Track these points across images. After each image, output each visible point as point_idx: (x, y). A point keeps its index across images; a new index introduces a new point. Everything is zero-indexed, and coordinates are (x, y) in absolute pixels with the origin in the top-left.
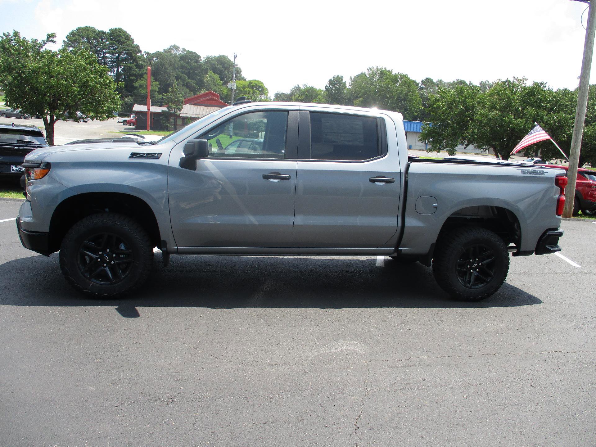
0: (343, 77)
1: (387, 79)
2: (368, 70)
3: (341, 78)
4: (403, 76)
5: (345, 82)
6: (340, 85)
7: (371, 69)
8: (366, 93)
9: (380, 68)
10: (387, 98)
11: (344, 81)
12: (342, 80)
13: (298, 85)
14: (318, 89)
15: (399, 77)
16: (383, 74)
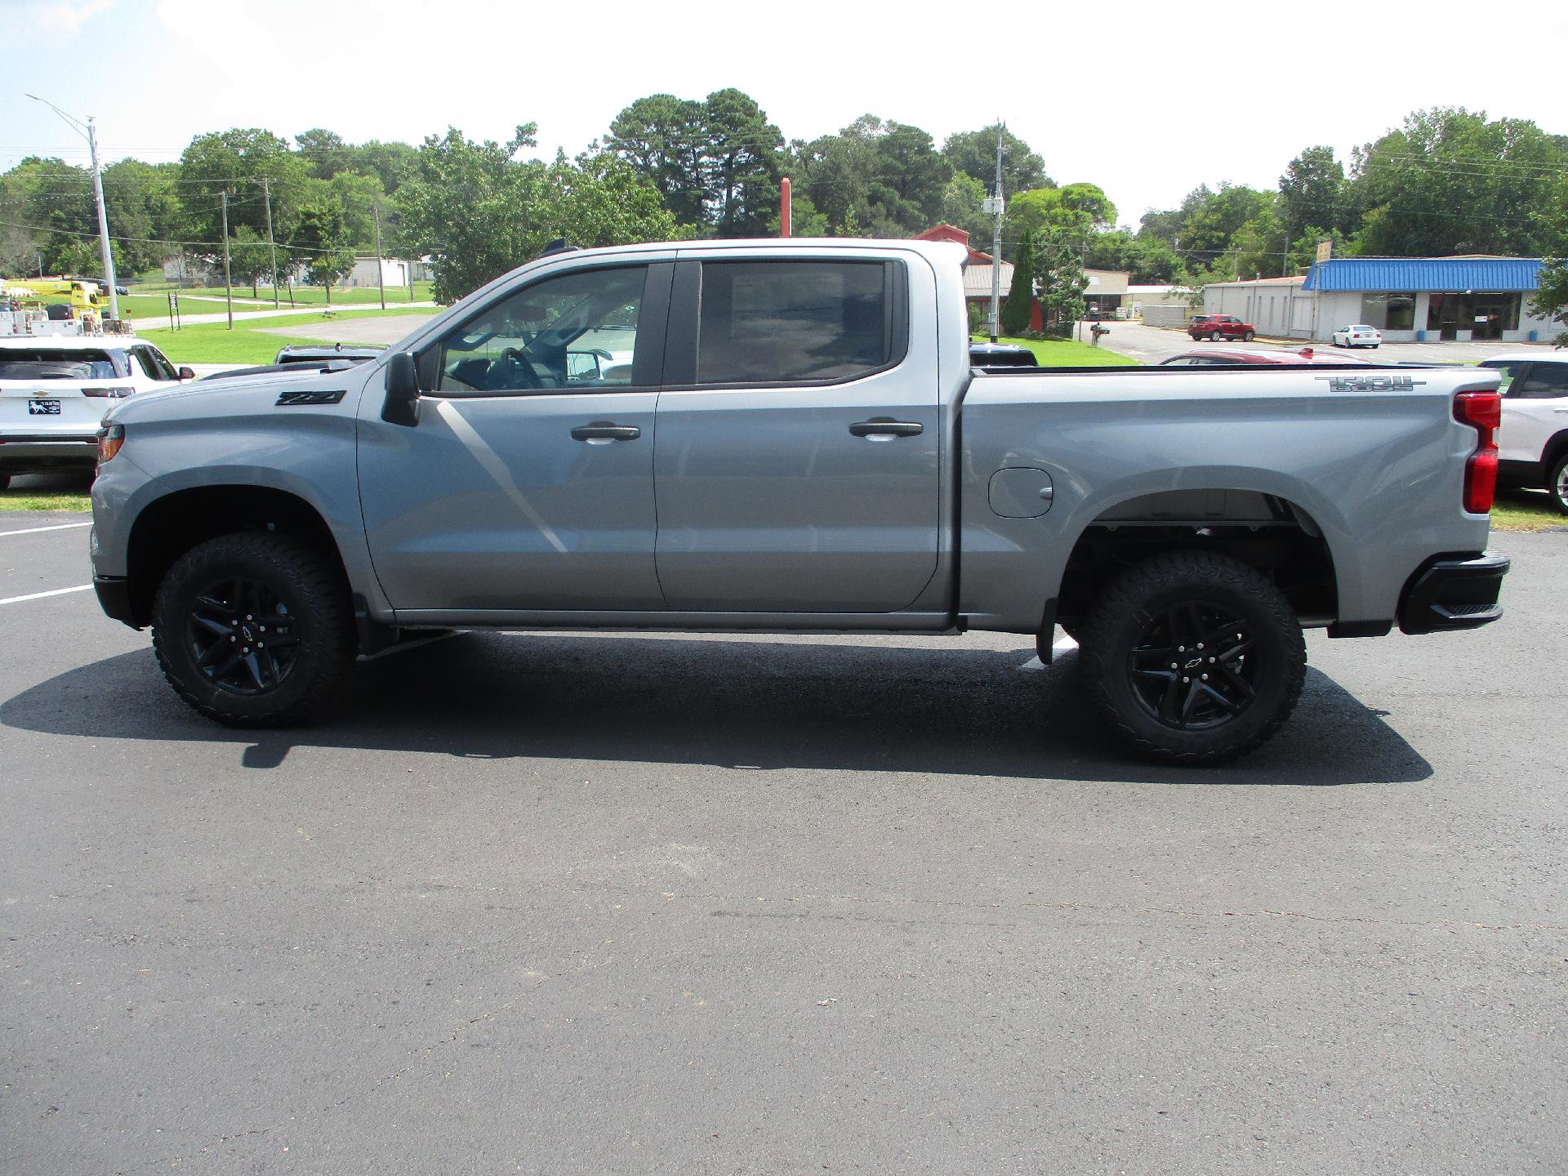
0: (1331, 149)
1: (1465, 141)
2: (1407, 121)
3: (1328, 154)
4: (1517, 127)
5: (1340, 162)
6: (1324, 172)
7: (1417, 118)
8: (1402, 189)
9: (1444, 111)
10: (1469, 196)
11: (1335, 161)
12: (1330, 157)
13: (1204, 188)
14: (1260, 190)
15: (1507, 130)
16: (1455, 127)
